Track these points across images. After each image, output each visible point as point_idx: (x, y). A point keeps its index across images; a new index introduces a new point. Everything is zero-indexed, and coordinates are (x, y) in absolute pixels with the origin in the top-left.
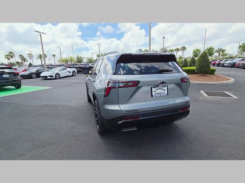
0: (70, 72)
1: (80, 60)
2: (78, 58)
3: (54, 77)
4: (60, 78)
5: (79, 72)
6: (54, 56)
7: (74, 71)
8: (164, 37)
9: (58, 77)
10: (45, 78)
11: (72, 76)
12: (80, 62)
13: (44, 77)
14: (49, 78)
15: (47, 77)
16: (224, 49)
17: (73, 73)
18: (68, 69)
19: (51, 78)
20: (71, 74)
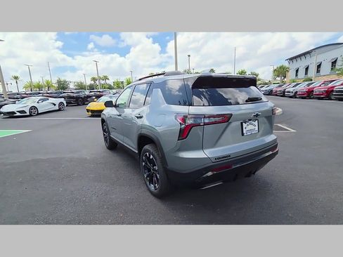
0: (55, 105)
1: (63, 86)
2: (59, 82)
3: (28, 114)
4: (38, 114)
5: (69, 104)
6: (16, 78)
7: (61, 103)
8: (189, 56)
9: (34, 112)
10: (11, 115)
11: (59, 110)
12: (64, 88)
13: (9, 113)
14: (18, 114)
15: (14, 113)
16: (257, 73)
17: (59, 105)
18: (52, 100)
19: (23, 115)
20: (57, 108)
